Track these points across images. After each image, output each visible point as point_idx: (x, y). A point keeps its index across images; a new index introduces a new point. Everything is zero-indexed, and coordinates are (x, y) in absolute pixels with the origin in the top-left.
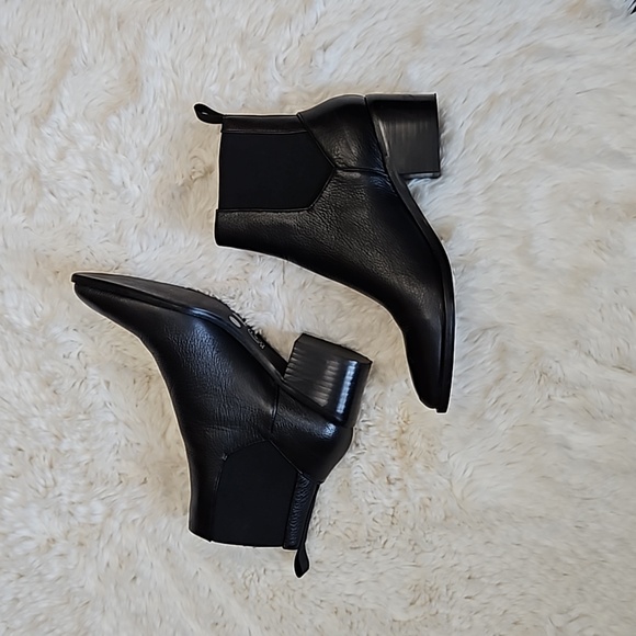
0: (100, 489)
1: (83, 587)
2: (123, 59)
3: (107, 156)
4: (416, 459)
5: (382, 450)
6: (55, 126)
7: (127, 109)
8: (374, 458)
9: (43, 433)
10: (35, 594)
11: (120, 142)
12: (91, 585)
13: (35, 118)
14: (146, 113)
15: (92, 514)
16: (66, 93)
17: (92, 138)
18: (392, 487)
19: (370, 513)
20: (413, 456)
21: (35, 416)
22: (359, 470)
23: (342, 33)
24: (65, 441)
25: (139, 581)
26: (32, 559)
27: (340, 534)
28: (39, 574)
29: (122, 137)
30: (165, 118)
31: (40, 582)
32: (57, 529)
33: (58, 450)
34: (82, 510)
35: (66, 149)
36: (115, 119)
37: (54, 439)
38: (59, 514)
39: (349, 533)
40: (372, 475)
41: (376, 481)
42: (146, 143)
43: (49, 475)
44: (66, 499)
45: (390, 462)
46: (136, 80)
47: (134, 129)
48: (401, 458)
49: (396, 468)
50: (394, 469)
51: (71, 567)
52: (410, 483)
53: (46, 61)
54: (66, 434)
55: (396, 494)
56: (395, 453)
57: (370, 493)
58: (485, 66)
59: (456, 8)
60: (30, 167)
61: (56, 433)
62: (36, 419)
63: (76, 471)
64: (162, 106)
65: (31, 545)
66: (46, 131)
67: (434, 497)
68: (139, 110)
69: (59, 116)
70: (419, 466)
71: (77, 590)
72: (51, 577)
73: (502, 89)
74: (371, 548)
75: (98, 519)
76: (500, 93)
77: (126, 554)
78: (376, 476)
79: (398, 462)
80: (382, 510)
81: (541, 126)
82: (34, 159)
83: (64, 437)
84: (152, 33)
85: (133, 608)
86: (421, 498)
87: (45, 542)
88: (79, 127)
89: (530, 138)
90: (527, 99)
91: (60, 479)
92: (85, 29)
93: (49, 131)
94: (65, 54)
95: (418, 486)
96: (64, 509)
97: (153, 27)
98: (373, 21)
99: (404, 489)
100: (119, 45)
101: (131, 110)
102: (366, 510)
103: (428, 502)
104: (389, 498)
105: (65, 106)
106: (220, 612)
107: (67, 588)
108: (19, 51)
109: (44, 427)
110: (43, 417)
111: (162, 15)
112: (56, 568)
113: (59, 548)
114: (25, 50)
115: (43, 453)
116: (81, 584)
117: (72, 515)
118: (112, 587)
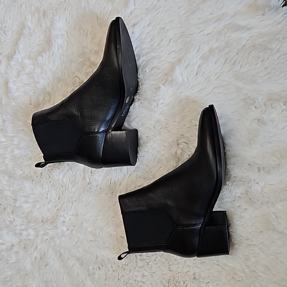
0: (32, 224)
1: (25, 267)
2: (45, 31)
3: (37, 75)
6: (16, 61)
7: (46, 54)
9: (9, 198)
10: (5, 268)
11: (43, 68)
12: (28, 266)
13: (8, 57)
14: (54, 55)
15: (28, 235)
16: (21, 46)
17: (32, 66)
21: (6, 190)
23: (142, 19)
24: (18, 202)
25: (48, 267)
26: (3, 253)
28: (7, 260)
29: (43, 66)
30: (62, 58)
31: (7, 263)
32: (15, 240)
33: (15, 206)
34: (25, 233)
35: (20, 71)
36: (40, 58)
37: (13, 201)
38: (15, 234)
42: (54, 69)
43: (12, 217)
44: (19, 228)
46: (50, 40)
47: (49, 62)
51: (20, 258)
53: (13, 32)
54: (18, 199)
58: (208, 34)
59: (195, 7)
60: (6, 79)
61: (15, 198)
62: (6, 191)
63: (23, 216)
64: (61, 52)
65: (4, 247)
66: (12, 63)
68: (51, 54)
69: (18, 57)
71: (22, 268)
72: (11, 261)
73: (216, 46)
74: (149, 261)
75: (32, 237)
76: (215, 47)
77: (43, 254)
81: (234, 64)
82: (7, 75)
83: (18, 200)
84: (58, 18)
85: (45, 279)
87: (10, 246)
88: (26, 61)
89: (229, 70)
90: (227, 50)
91: (16, 219)
92: (30, 18)
93: (13, 63)
94: (21, 29)
96: (18, 232)
97: (58, 15)
98: (156, 13)
100: (44, 24)
101: (48, 54)
105: (21, 52)
106: (82, 284)
107: (18, 267)
108: (3, 27)
109: (10, 195)
110: (9, 191)
111: (62, 10)
112: (14, 258)
113: (15, 249)
114: (5, 27)
115: (9, 206)
116: (24, 266)
117: (21, 234)
118: (37, 268)
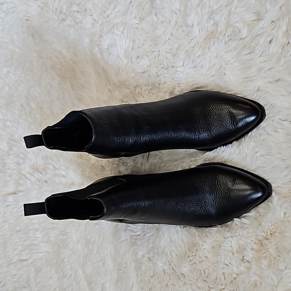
3: (192, 6)
4: (265, 257)
5: (249, 241)
8: (242, 243)
18: (242, 264)
19: (223, 269)
20: (264, 255)
22: (230, 243)
27: (201, 269)
39: (206, 271)
40: (235, 250)
41: (236, 255)
42: (215, 7)
45: (249, 250)
48: (256, 251)
49: (251, 255)
50: (249, 255)
52: (254, 268)
55: (242, 268)
56: (255, 247)
57: (229, 259)
65: (63, 180)
67: (263, 284)
70: (265, 262)
78: (238, 252)
79: (253, 252)
80: (230, 272)
85: (89, 237)
86: (256, 280)
95: (258, 273)
99: (249, 269)
102: (222, 266)
103: (258, 284)
104: (237, 268)
106: (125, 266)
